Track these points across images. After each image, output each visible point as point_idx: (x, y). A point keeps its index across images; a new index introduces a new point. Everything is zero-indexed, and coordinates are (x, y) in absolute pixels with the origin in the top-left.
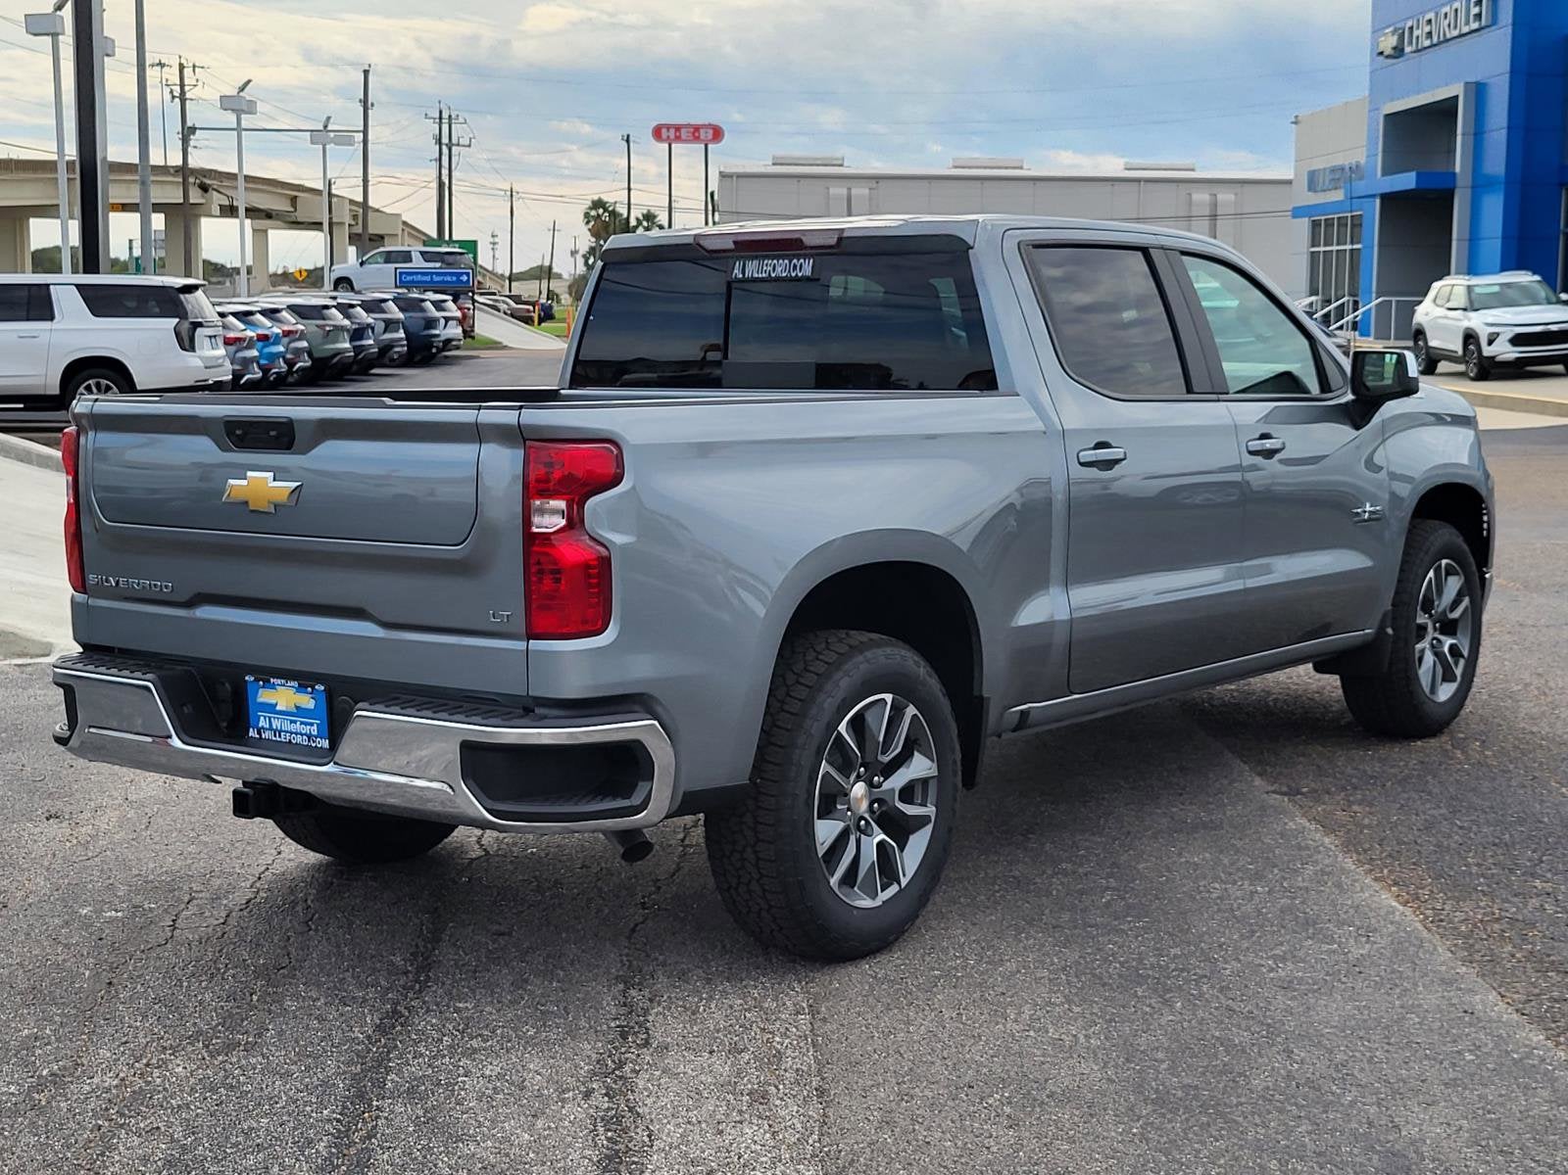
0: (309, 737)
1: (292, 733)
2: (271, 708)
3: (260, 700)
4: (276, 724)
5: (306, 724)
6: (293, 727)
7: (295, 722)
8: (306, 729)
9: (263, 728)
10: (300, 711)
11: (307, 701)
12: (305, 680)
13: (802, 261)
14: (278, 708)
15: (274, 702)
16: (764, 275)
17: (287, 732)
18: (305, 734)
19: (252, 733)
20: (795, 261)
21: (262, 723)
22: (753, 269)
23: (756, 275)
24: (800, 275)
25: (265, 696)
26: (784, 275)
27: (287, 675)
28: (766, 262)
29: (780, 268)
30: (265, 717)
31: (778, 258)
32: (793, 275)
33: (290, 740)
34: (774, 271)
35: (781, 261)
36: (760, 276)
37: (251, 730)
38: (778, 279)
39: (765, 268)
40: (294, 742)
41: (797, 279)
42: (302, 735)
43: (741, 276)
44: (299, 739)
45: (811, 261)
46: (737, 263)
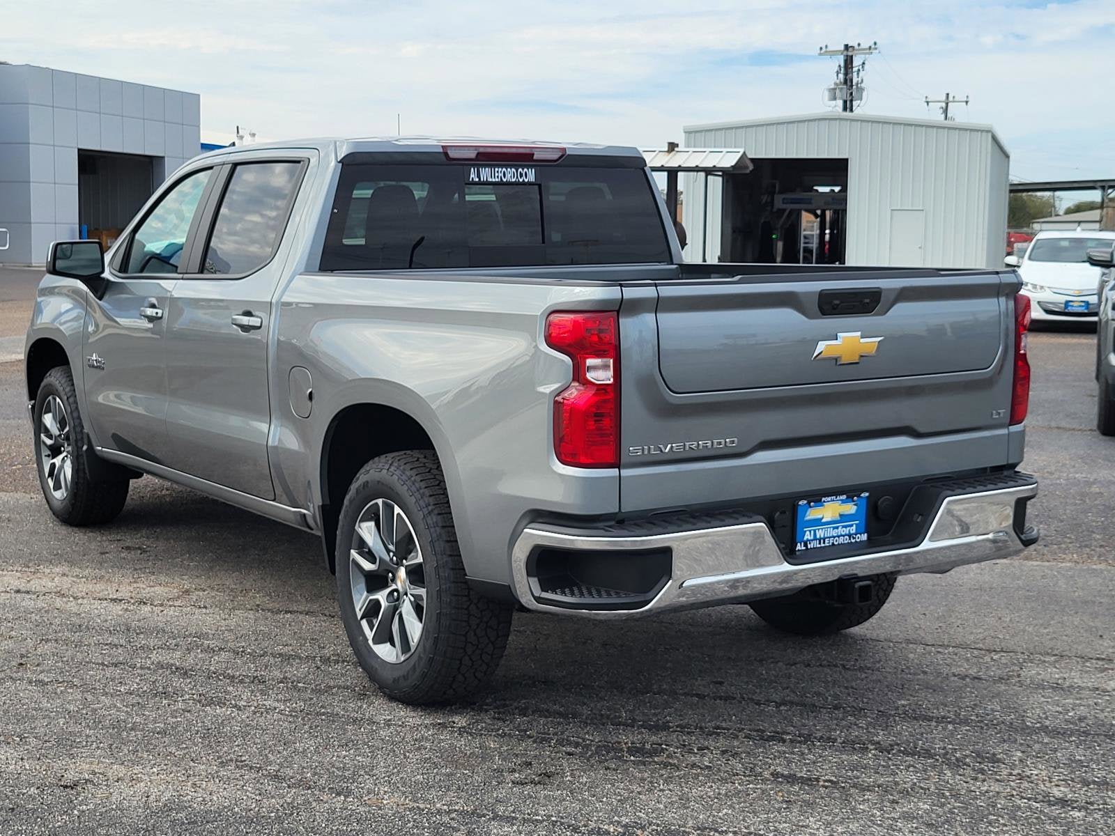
0: (850, 535)
1: (834, 537)
2: (818, 522)
3: (808, 518)
4: (820, 534)
5: (846, 527)
6: (834, 533)
7: (837, 528)
8: (846, 531)
9: (808, 540)
10: (844, 518)
11: (850, 508)
12: (850, 493)
13: (525, 170)
14: (824, 520)
15: (820, 516)
16: (497, 180)
17: (829, 538)
18: (846, 535)
19: (800, 547)
20: (520, 170)
21: (808, 536)
22: (486, 174)
23: (490, 180)
24: (526, 180)
25: (813, 513)
26: (514, 180)
27: (834, 492)
28: (496, 169)
29: (510, 175)
30: (810, 531)
31: (507, 166)
32: (521, 180)
33: (833, 543)
34: (505, 177)
35: (509, 169)
36: (494, 180)
37: (799, 544)
38: (509, 184)
39: (496, 174)
40: (836, 543)
41: (524, 183)
42: (844, 536)
43: (477, 180)
44: (841, 540)
45: (533, 170)
46: (472, 169)
